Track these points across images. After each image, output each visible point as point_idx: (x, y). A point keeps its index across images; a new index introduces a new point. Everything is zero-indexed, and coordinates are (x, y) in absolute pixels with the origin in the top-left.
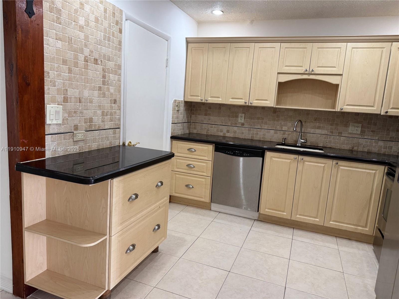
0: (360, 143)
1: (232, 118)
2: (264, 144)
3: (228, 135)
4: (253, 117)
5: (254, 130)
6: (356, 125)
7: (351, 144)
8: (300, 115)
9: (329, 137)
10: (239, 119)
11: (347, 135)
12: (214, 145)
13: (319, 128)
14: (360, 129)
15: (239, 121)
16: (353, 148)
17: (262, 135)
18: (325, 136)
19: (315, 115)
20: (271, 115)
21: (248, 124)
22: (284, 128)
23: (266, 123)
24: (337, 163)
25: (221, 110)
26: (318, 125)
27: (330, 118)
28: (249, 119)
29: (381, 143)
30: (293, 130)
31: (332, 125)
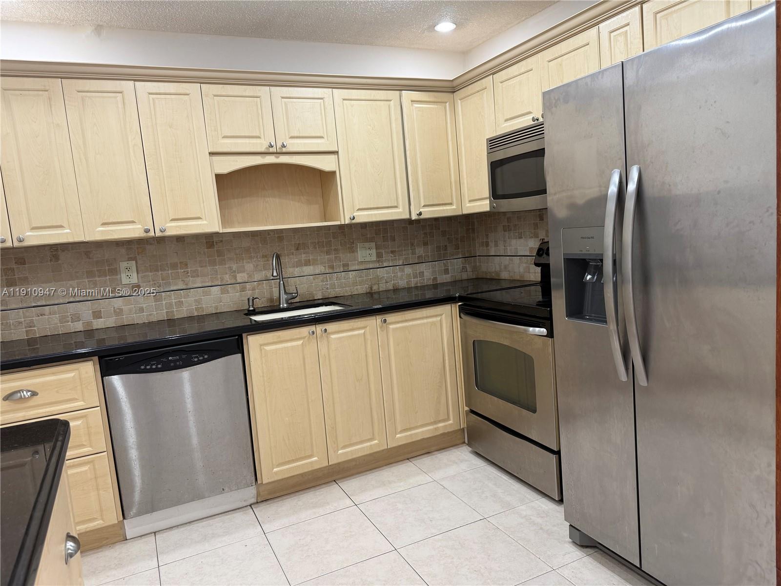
0: (379, 277)
1: (99, 276)
2: (204, 323)
3: (98, 324)
4: (159, 264)
5: (170, 296)
6: (367, 245)
7: (368, 281)
8: (267, 244)
9: (329, 277)
10: (123, 276)
11: (357, 267)
12: (96, 358)
13: (307, 263)
14: (374, 252)
15: (125, 280)
16: (371, 288)
17: (194, 304)
18: (321, 277)
19: (295, 238)
20: (202, 252)
21: (151, 283)
22: (241, 277)
23: (196, 275)
24: (385, 321)
25: (60, 262)
26: (306, 258)
27: (323, 241)
28: (151, 272)
29: (408, 270)
30: (272, 276)
31: (328, 253)
